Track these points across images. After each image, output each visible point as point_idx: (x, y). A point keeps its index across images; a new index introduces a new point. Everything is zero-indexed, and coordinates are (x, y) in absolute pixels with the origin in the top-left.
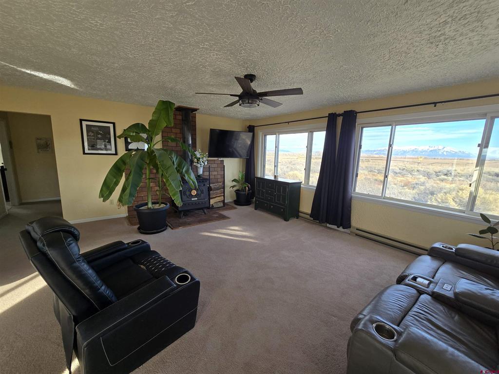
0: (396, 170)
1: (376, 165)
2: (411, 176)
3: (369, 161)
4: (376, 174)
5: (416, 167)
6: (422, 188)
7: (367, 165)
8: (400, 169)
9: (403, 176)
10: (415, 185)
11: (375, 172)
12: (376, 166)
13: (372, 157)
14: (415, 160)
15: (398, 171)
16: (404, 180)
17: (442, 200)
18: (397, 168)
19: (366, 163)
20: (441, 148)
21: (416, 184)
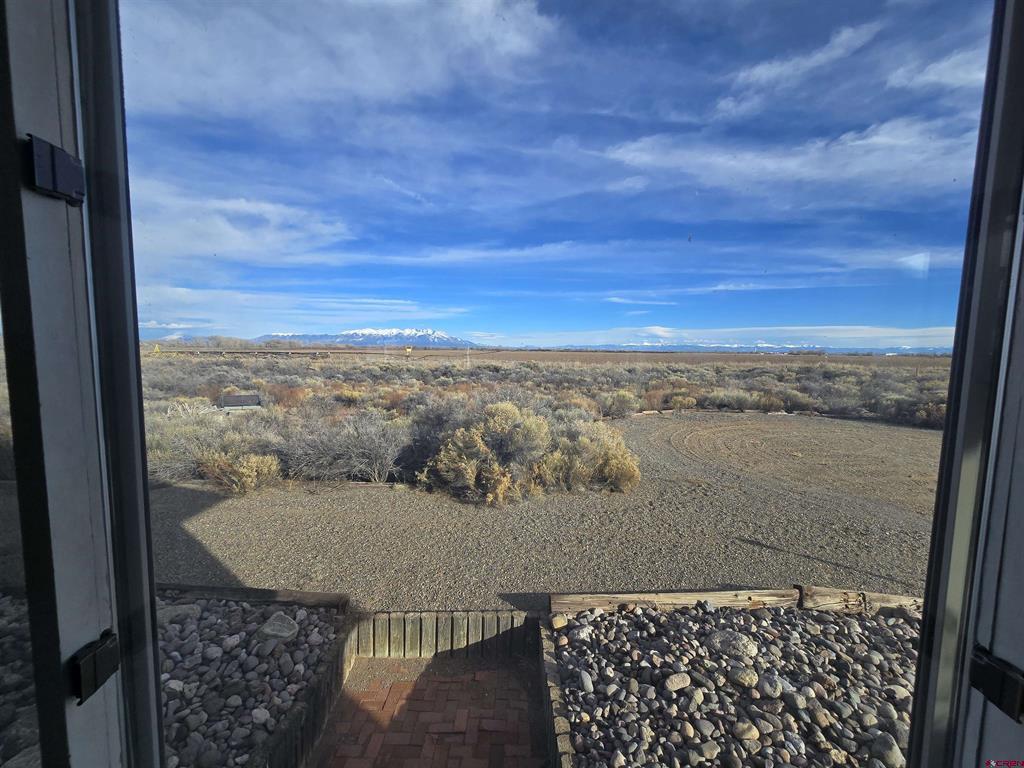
0: (375, 370)
1: (339, 363)
2: (399, 382)
3: (327, 356)
4: (340, 382)
5: (404, 363)
6: (422, 407)
7: (323, 365)
8: (381, 368)
9: (388, 382)
10: (409, 403)
11: (339, 379)
12: (341, 366)
13: (334, 349)
14: (402, 352)
15: (378, 372)
16: (390, 393)
17: (464, 442)
18: (376, 368)
19: (322, 361)
20: (430, 332)
21: (411, 400)
